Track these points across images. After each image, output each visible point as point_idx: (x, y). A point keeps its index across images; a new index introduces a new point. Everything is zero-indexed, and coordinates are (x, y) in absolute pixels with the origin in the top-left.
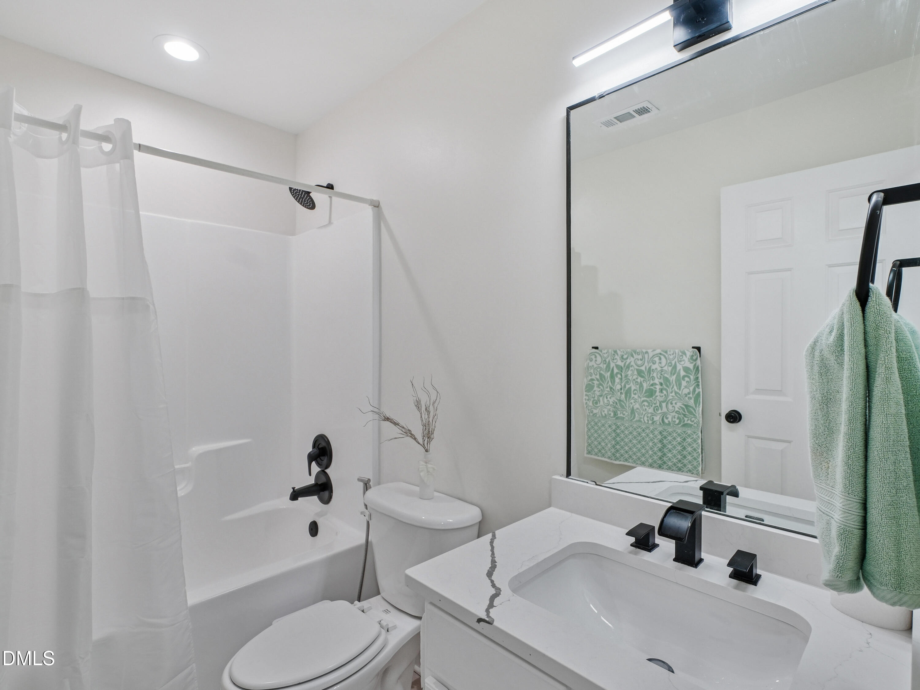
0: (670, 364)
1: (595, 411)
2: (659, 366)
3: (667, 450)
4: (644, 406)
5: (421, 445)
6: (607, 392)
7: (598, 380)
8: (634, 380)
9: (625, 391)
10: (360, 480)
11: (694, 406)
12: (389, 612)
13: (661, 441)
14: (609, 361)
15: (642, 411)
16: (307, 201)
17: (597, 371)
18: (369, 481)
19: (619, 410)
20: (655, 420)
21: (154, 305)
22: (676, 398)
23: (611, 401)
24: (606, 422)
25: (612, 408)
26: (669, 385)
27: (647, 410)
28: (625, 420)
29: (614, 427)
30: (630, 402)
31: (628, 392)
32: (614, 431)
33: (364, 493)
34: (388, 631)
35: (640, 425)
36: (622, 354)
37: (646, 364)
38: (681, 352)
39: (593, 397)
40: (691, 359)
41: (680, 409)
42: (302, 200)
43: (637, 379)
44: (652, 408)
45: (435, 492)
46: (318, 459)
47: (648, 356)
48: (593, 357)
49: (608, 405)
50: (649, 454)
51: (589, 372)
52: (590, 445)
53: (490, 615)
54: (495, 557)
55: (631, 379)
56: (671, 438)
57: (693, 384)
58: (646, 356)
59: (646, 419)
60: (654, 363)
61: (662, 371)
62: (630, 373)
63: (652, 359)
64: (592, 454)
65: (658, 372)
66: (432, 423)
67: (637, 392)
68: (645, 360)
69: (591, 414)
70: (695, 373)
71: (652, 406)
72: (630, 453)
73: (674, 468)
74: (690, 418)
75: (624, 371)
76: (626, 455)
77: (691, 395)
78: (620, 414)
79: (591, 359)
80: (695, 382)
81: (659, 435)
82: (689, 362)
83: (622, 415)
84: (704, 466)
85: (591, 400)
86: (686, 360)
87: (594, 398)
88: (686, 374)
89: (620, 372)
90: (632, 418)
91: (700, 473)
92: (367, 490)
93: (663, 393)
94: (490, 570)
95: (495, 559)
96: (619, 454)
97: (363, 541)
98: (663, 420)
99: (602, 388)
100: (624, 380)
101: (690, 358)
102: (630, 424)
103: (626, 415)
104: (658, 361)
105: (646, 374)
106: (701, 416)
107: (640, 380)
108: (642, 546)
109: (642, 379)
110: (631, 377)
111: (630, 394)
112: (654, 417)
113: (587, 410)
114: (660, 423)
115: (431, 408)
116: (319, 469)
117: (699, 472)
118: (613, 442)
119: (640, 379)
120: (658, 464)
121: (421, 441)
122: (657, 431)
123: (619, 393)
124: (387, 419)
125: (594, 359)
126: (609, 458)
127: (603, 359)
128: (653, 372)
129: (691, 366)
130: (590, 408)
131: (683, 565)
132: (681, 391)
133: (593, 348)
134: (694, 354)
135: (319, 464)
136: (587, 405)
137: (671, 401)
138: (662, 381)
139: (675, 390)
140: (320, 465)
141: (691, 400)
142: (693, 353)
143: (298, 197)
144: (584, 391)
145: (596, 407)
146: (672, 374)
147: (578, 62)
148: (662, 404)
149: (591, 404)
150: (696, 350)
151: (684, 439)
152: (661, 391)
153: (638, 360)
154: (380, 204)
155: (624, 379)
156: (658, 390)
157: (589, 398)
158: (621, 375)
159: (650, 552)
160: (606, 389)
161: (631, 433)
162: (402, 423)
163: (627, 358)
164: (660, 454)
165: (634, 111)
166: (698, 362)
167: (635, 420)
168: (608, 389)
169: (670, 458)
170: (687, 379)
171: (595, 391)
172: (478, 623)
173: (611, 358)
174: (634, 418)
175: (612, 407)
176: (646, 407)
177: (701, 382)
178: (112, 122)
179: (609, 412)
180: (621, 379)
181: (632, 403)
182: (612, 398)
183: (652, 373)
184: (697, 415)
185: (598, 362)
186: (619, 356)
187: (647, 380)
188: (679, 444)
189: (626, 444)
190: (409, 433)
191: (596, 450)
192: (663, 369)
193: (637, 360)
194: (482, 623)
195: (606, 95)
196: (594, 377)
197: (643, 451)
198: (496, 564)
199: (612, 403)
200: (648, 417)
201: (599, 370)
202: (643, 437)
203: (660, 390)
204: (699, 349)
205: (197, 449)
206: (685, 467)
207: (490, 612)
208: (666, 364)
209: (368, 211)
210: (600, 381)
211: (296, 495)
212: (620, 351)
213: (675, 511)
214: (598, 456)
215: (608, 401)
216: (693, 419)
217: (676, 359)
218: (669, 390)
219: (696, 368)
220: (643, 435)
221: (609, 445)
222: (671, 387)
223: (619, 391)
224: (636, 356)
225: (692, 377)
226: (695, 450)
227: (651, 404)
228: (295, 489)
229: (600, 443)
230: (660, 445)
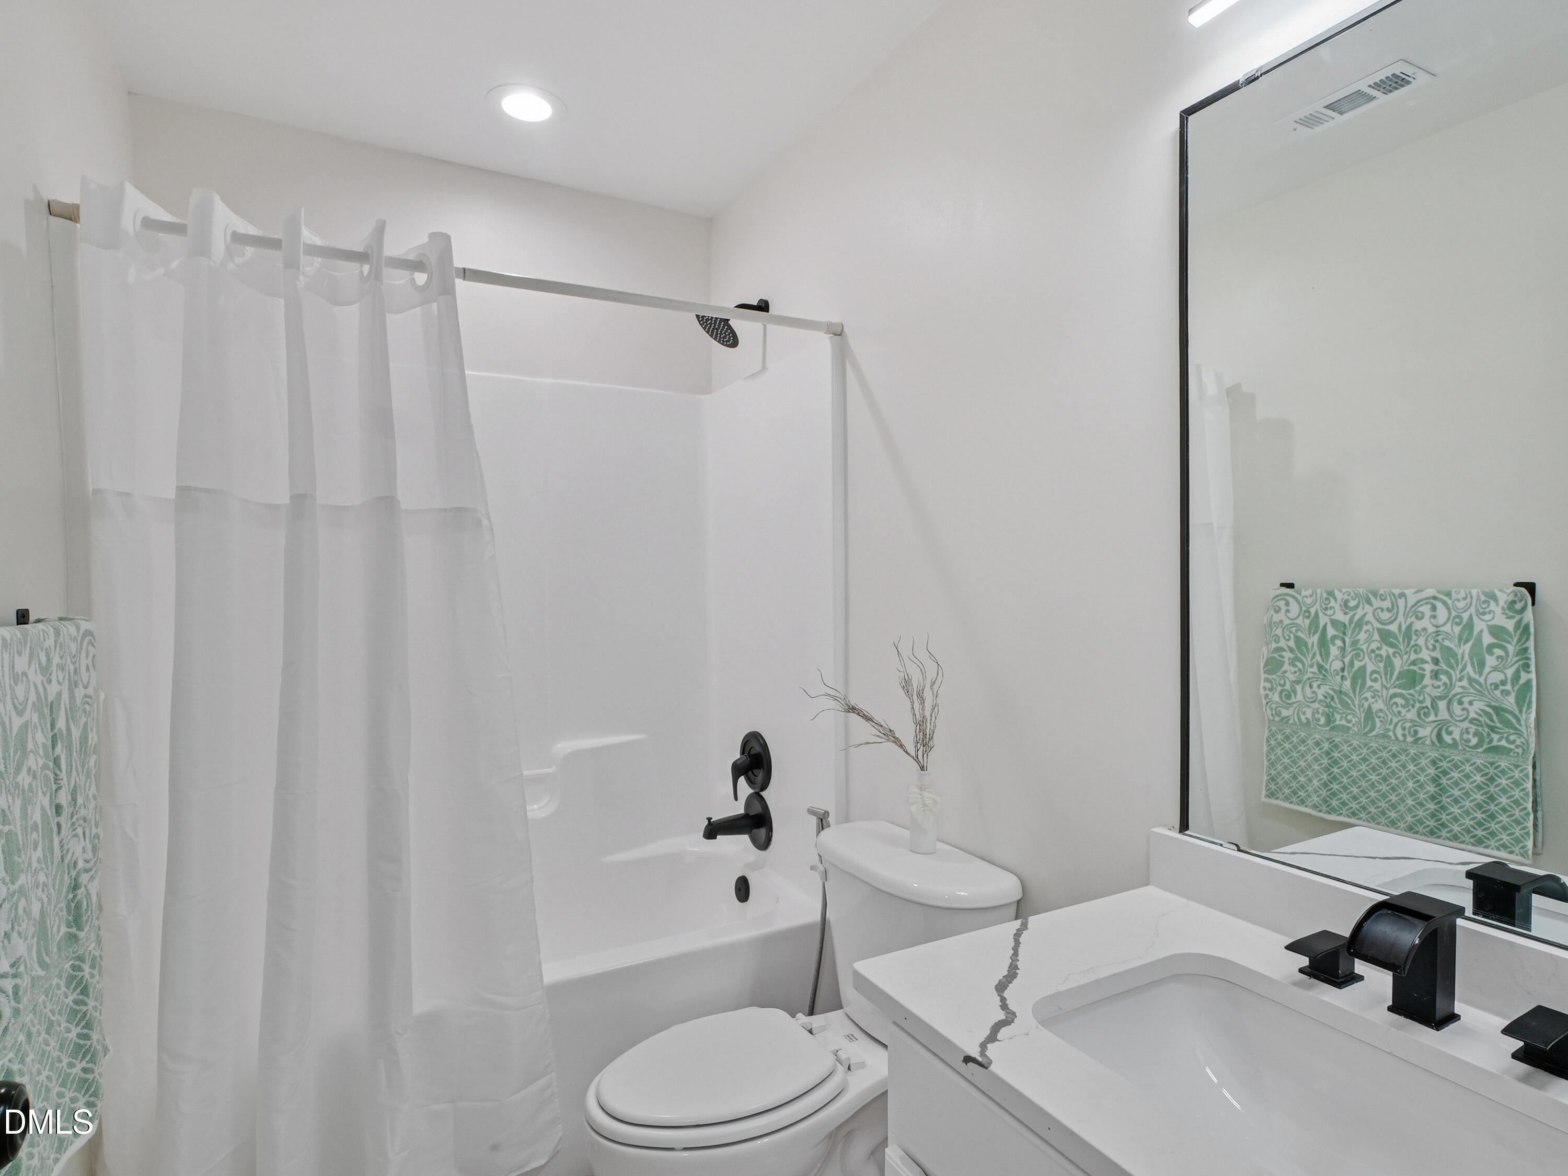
0: (1458, 620)
1: (1285, 713)
2: (1430, 621)
3: (1448, 800)
4: (1394, 706)
5: (912, 757)
6: (1311, 675)
7: (1291, 650)
8: (1373, 651)
9: (1351, 675)
10: (811, 812)
11: (1515, 709)
12: (854, 1039)
13: (1435, 780)
14: (1317, 613)
15: (1390, 717)
16: (725, 333)
17: (1291, 632)
18: (826, 815)
19: (1338, 713)
20: (1420, 734)
21: (489, 518)
22: (1472, 690)
23: (1320, 693)
24: (1309, 735)
25: (1322, 708)
26: (1455, 665)
27: (1403, 715)
28: (1351, 732)
29: (1326, 746)
30: (1363, 696)
31: (1359, 677)
32: (1327, 753)
33: (818, 833)
34: (849, 1069)
35: (1387, 745)
36: (1346, 597)
37: (1401, 618)
38: (1485, 594)
39: (1281, 685)
40: (1509, 608)
41: (1480, 715)
42: (717, 332)
43: (1379, 649)
44: (1414, 712)
45: (938, 842)
46: (750, 773)
47: (1406, 603)
48: (1282, 604)
49: (1314, 702)
50: (1407, 804)
51: (1273, 633)
52: (1273, 779)
53: (987, 1053)
54: (1018, 960)
55: (1365, 650)
56: (1459, 775)
57: (1513, 662)
58: (1401, 602)
59: (1399, 732)
60: (1420, 617)
61: (1437, 633)
62: (1362, 636)
63: (1413, 609)
64: (1277, 798)
65: (1428, 637)
66: (931, 720)
67: (1379, 677)
68: (1398, 612)
69: (1277, 719)
70: (1519, 640)
71: (1413, 706)
72: (1363, 800)
73: (1467, 838)
74: (1505, 735)
75: (1349, 633)
76: (1354, 803)
77: (1508, 687)
78: (1341, 720)
79: (1277, 608)
80: (1517, 658)
81: (1429, 768)
82: (1505, 616)
83: (1344, 722)
84: (1540, 839)
85: (1276, 690)
86: (1498, 611)
87: (1284, 685)
88: (1495, 641)
89: (1341, 635)
90: (1367, 730)
91: (1530, 852)
92: (823, 829)
93: (1441, 680)
94: (1004, 980)
95: (1018, 963)
96: (1337, 800)
97: (818, 917)
98: (1439, 736)
99: (1300, 665)
100: (1350, 652)
101: (1505, 606)
102: (1363, 741)
103: (1353, 722)
104: (1428, 614)
105: (1401, 640)
106: (1533, 731)
107: (1387, 651)
108: (1323, 976)
109: (1391, 651)
110: (1367, 644)
111: (1364, 680)
112: (1417, 728)
113: (1268, 710)
114: (1433, 742)
115: (928, 694)
116: (752, 791)
117: (1528, 850)
118: (1325, 777)
119: (1385, 651)
120: (1428, 826)
121: (912, 751)
122: (1426, 759)
123: (1339, 678)
124: (853, 709)
125: (1284, 608)
126: (1315, 807)
127: (1304, 608)
128: (1417, 635)
129: (1510, 625)
130: (1274, 706)
131: (1408, 1020)
132: (1483, 677)
133: (1282, 585)
134: (1516, 599)
135: (750, 782)
136: (1268, 700)
137: (1458, 697)
138: (1437, 654)
139: (1468, 673)
140: (752, 783)
141: (1507, 698)
142: (1516, 595)
143: (710, 328)
144: (1262, 672)
145: (1288, 704)
146: (1461, 640)
147: (1198, 19)
148: (1437, 704)
149: (1276, 697)
150: (1523, 590)
151: (1492, 780)
152: (1436, 675)
153: (1382, 610)
154: (845, 329)
155: (1350, 649)
156: (1428, 673)
157: (1272, 686)
158: (1344, 642)
159: (1340, 988)
160: (1310, 670)
161: (1364, 760)
162: (877, 717)
163: (1357, 607)
164: (1432, 806)
165: (1370, 86)
166: (1529, 616)
167: (1374, 733)
168: (1315, 669)
169: (1456, 816)
170: (1498, 652)
171: (1285, 672)
172: (964, 1064)
173: (1321, 606)
174: (1372, 730)
175: (1322, 706)
176: (1400, 709)
177: (1533, 660)
178: (426, 240)
179: (1317, 716)
180: (1343, 649)
181: (1366, 699)
182: (1321, 686)
183: (1414, 637)
184: (1523, 729)
185: (1293, 615)
186: (1339, 601)
187: (1403, 653)
188: (1479, 787)
189: (1354, 782)
190: (890, 735)
191: (1287, 791)
192: (1441, 629)
193: (1379, 611)
194: (971, 1064)
195: (1261, 76)
196: (1282, 643)
197: (1393, 798)
198: (1017, 971)
199: (1322, 698)
200: (1404, 729)
201: (1293, 630)
202: (1393, 770)
203: (1434, 673)
204: (1531, 588)
205: (565, 747)
206: (1493, 839)
207: (988, 1048)
208: (1448, 619)
209: (824, 343)
210: (1297, 653)
211: (713, 830)
212: (1341, 591)
213: (1390, 912)
214: (1291, 803)
215: (1314, 692)
216: (1512, 738)
217: (1472, 610)
218: (1455, 675)
219: (1521, 629)
220: (1394, 764)
221: (1315, 782)
222: (1460, 667)
223: (1338, 674)
224: (1376, 603)
225: (1511, 648)
226: (1516, 802)
227: (1412, 702)
228: (712, 820)
229: (1295, 777)
230: (1431, 788)
